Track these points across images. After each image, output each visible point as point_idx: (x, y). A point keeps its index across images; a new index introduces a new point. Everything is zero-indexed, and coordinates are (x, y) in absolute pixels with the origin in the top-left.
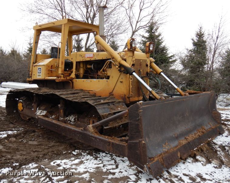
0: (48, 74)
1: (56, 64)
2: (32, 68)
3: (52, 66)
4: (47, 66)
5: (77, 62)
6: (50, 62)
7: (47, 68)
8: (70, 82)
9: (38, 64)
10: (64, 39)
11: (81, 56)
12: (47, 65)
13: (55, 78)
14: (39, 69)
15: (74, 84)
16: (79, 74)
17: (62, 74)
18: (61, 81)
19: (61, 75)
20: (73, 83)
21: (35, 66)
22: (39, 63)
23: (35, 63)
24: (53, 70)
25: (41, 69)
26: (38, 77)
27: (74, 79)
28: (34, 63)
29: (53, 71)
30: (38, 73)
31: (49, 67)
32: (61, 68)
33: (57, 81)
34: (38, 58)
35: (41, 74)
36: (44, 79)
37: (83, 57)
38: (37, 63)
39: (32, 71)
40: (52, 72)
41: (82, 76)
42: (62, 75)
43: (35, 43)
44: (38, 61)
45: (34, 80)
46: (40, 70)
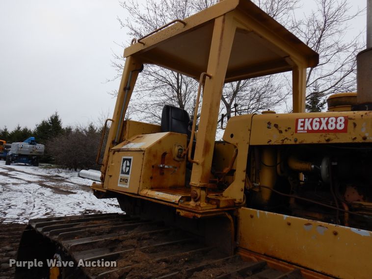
0: (151, 178)
1: (176, 149)
2: (108, 156)
3: (165, 154)
4: (150, 152)
5: (252, 148)
6: (160, 142)
7: (149, 161)
8: (230, 217)
9: (125, 147)
10: (218, 64)
11: (276, 126)
12: (150, 150)
13: (175, 198)
14: (124, 160)
15: (242, 227)
16: (257, 190)
17: (203, 188)
18: (199, 216)
19: (198, 191)
20: (236, 220)
21: (115, 151)
22: (129, 142)
23: (117, 144)
24: (166, 167)
25: (130, 160)
26: (119, 185)
27: (239, 205)
28: (114, 143)
29: (165, 172)
30: (123, 173)
31: (155, 156)
32: (203, 165)
33: (182, 213)
34: (127, 129)
35: (128, 176)
36: (138, 195)
37: (283, 130)
38: (123, 143)
39: (107, 164)
40: (162, 174)
41: (266, 195)
42: (203, 193)
43: (125, 89)
44: (126, 137)
45: (107, 190)
46: (128, 164)
